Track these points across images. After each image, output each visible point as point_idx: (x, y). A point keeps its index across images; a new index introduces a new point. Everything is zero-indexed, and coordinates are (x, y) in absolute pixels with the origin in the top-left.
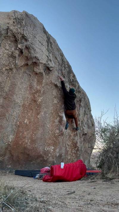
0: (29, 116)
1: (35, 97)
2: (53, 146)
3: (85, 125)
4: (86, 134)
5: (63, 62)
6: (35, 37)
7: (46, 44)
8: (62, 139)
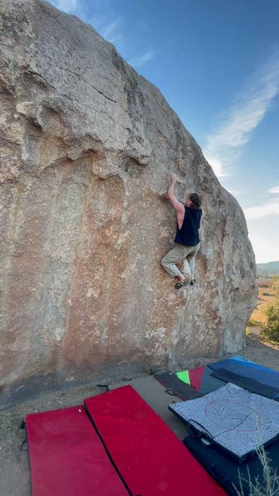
0: (97, 280)
1: (105, 237)
2: (165, 327)
3: (235, 271)
4: (237, 288)
5: (180, 139)
6: (78, 76)
7: (121, 96)
8: (181, 311)
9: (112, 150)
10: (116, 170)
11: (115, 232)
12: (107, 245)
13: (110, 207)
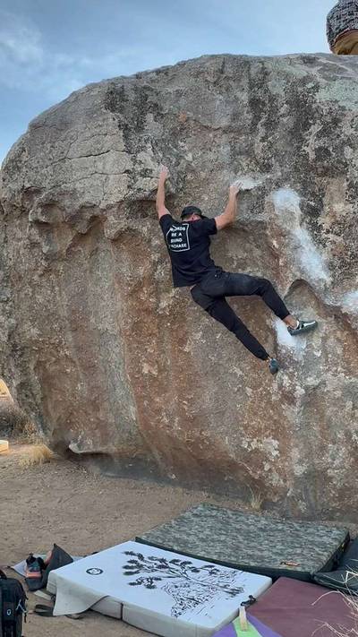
5: (264, 104)
6: (63, 160)
7: (114, 139)
8: (293, 414)
9: (110, 207)
10: (123, 224)
11: (150, 294)
12: (148, 311)
13: (136, 266)
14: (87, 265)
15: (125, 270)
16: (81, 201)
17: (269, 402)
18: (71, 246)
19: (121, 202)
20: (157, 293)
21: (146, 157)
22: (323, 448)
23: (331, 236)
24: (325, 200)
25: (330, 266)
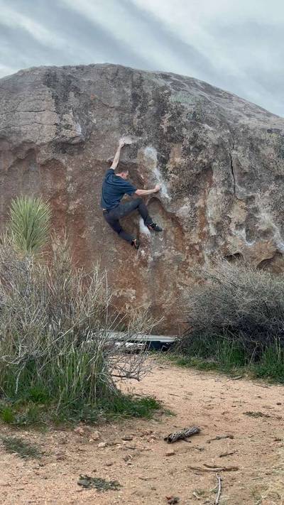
2: (135, 288)
5: (140, 98)
6: (14, 112)
7: (49, 103)
8: (145, 273)
9: (43, 144)
10: (50, 156)
11: (63, 201)
12: (60, 211)
13: (56, 183)
14: (20, 180)
15: (49, 184)
16: (24, 139)
17: (132, 267)
18: (12, 166)
19: (51, 142)
20: (68, 200)
21: (69, 117)
22: (161, 293)
23: (173, 175)
24: (171, 155)
25: (171, 192)
